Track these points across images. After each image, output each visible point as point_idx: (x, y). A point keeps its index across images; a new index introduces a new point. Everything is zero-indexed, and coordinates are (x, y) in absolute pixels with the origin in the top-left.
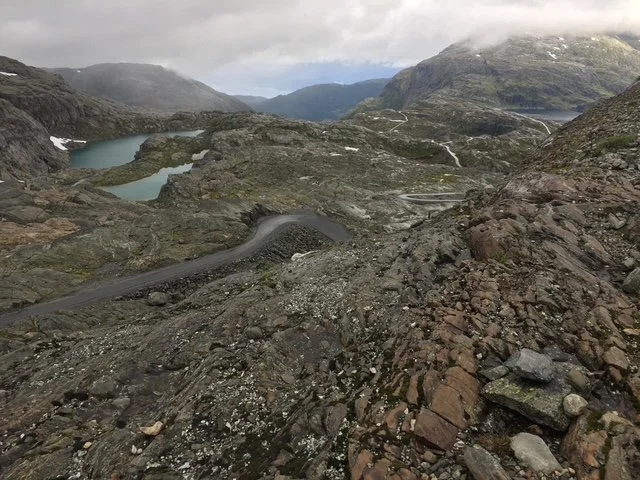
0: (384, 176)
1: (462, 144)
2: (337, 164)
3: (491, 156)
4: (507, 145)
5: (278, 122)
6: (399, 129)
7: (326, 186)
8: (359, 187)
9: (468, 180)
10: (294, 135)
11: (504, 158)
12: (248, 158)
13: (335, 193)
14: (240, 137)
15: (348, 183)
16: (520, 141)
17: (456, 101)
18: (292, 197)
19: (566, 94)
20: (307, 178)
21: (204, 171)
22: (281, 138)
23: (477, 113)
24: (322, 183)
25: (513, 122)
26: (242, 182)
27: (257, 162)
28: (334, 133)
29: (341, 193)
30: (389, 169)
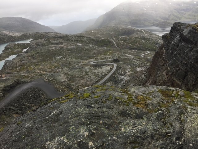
0: (89, 54)
1: (118, 39)
2: (72, 51)
3: (126, 43)
4: (131, 39)
5: (57, 36)
6: (100, 35)
7: (67, 60)
8: (79, 59)
9: (117, 53)
10: (60, 40)
11: (130, 43)
12: (38, 51)
13: (70, 62)
14: (40, 42)
15: (75, 58)
16: (135, 37)
17: (117, 25)
18: (53, 65)
19: (150, 21)
20: (60, 57)
21: (20, 58)
22: (55, 42)
23: (123, 28)
24: (65, 59)
25: (134, 31)
26: (34, 61)
27: (42, 52)
28: (76, 38)
29: (72, 62)
30: (90, 51)
